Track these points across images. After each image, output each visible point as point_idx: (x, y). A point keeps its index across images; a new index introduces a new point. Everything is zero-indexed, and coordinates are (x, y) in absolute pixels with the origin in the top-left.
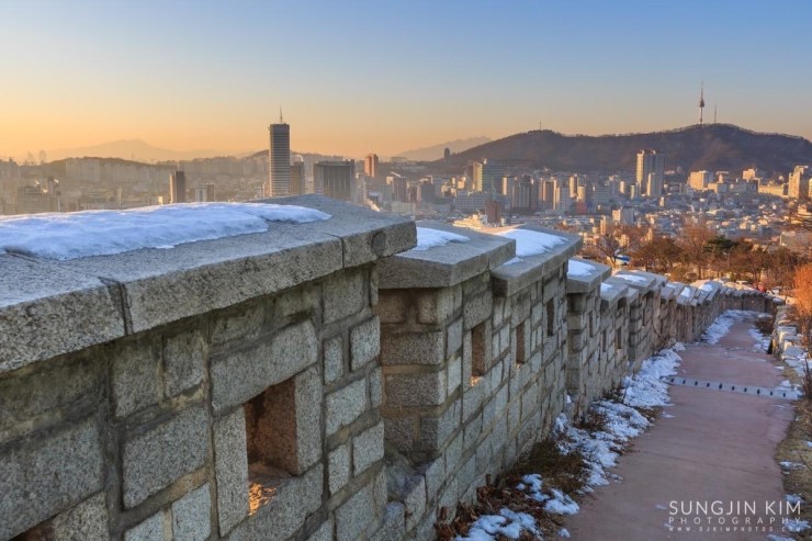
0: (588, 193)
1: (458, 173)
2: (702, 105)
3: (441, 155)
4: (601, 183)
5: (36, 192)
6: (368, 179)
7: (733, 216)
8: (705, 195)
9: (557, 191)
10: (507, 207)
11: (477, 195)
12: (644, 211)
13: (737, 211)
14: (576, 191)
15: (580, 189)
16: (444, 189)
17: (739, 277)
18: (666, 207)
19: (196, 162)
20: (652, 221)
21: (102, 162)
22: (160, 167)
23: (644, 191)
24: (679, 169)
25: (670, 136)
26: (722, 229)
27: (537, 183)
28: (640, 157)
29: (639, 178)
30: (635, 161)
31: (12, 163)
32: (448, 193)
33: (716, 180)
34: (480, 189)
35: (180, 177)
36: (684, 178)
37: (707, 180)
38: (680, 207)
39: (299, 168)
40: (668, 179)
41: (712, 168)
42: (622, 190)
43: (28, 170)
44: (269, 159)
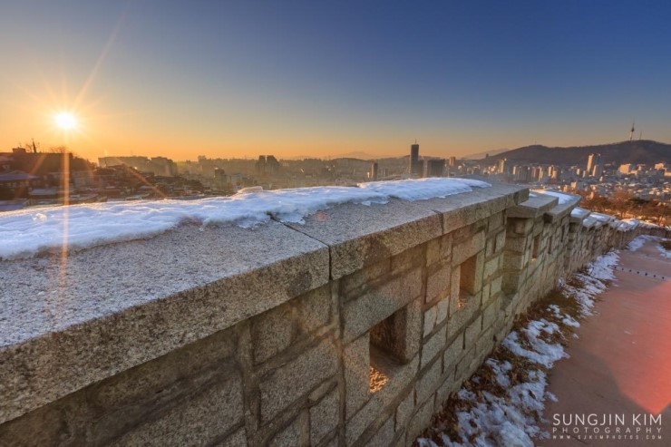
0: (558, 174)
1: (492, 165)
2: (633, 130)
3: (484, 157)
4: (566, 170)
5: (326, 170)
6: (450, 167)
7: (646, 187)
8: (628, 176)
9: (541, 173)
10: (515, 180)
11: (500, 174)
12: (589, 184)
13: (648, 185)
14: (552, 173)
15: (554, 172)
16: (484, 171)
17: (647, 219)
18: (603, 182)
19: (382, 160)
20: (594, 188)
21: (349, 159)
22: (369, 161)
23: (591, 173)
24: (613, 163)
25: (610, 147)
26: (639, 193)
27: (531, 169)
28: (591, 157)
29: (589, 167)
30: (587, 160)
31: (320, 160)
32: (486, 173)
33: (637, 168)
34: (502, 171)
35: (376, 165)
36: (617, 167)
37: (631, 169)
38: (612, 182)
39: (422, 162)
40: (606, 168)
41: (634, 164)
42: (578, 172)
43: (325, 163)
44: (410, 159)
